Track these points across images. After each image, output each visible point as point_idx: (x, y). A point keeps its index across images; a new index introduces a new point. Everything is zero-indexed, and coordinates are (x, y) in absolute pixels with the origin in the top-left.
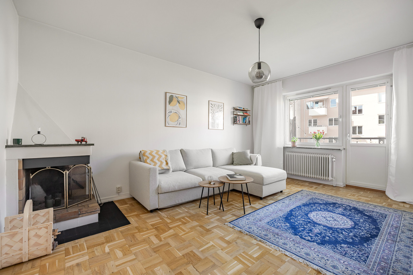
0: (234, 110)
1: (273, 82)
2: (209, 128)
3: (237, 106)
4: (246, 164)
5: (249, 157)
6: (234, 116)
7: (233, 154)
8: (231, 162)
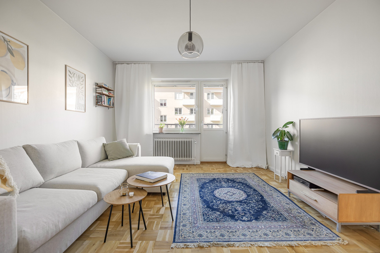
0: (97, 87)
1: (140, 63)
2: (67, 109)
3: (100, 82)
4: (126, 156)
5: (128, 147)
6: (97, 94)
7: (104, 146)
8: (103, 156)
